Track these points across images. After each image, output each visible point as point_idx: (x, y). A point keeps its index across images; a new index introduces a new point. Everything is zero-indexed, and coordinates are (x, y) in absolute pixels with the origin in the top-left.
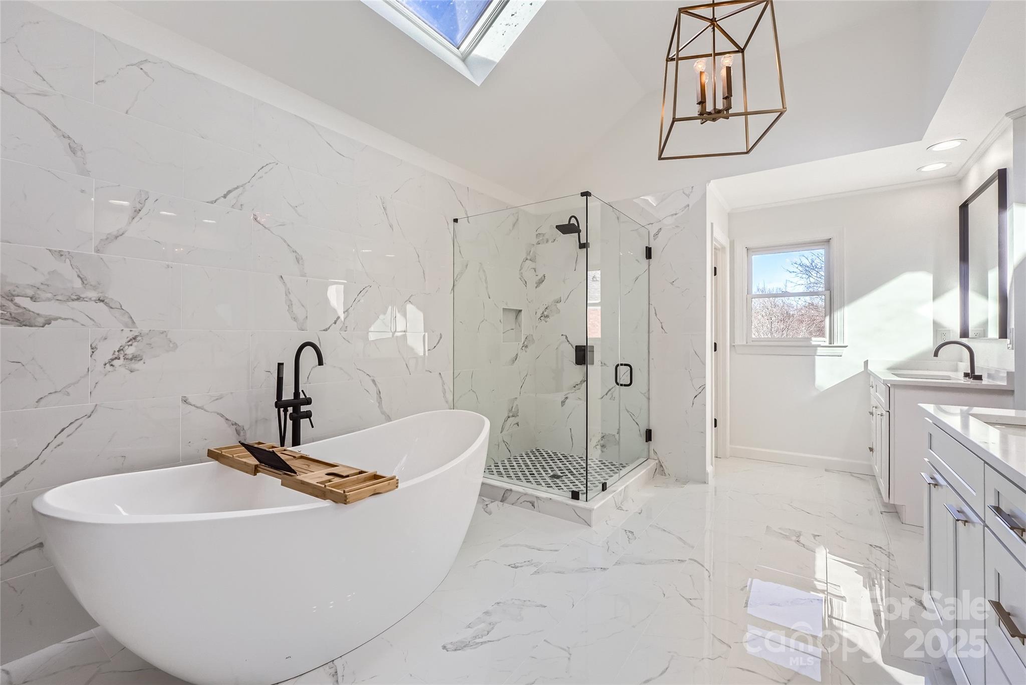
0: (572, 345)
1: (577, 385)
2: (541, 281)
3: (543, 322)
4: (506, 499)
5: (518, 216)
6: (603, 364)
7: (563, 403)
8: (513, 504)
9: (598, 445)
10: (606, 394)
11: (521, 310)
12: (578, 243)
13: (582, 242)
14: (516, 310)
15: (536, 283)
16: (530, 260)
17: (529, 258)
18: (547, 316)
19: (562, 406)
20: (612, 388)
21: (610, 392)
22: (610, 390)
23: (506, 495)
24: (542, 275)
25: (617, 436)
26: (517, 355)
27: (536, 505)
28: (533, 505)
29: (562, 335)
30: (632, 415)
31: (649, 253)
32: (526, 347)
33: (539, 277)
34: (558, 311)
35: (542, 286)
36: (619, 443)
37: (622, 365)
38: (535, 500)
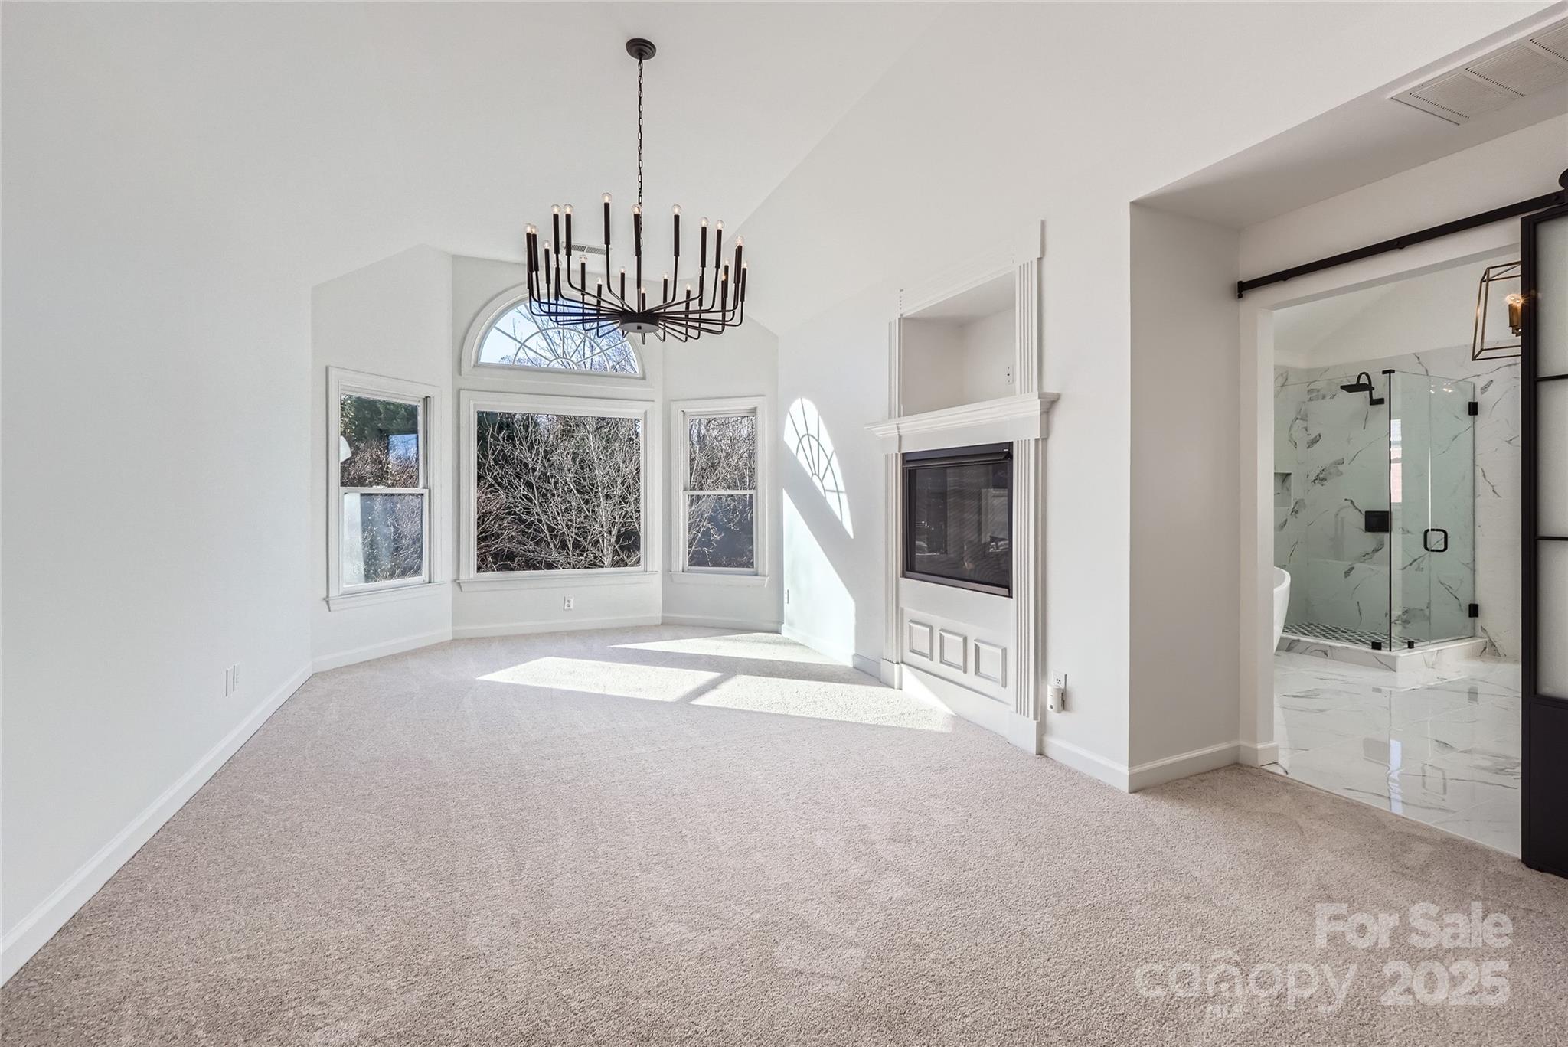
0: (1360, 511)
1: (1368, 554)
2: (1315, 441)
3: (1319, 485)
4: (1293, 648)
5: (1287, 376)
6: (1405, 531)
7: (1347, 573)
8: (1301, 653)
9: (1398, 620)
10: (1411, 564)
11: (1290, 474)
12: (1369, 399)
13: (1374, 398)
14: (1283, 474)
15: (1308, 443)
16: (1301, 419)
17: (1299, 417)
18: (1324, 479)
19: (1346, 577)
20: (1420, 558)
21: (1415, 563)
22: (1415, 560)
23: (1292, 645)
24: (1316, 434)
25: (1427, 612)
26: (1286, 521)
27: (1328, 653)
28: (1326, 654)
29: (1346, 500)
30: (1448, 588)
31: (1473, 409)
32: (1297, 512)
33: (1312, 437)
34: (1340, 474)
35: (1316, 446)
36: (1429, 618)
37: (1432, 530)
38: (1328, 649)
